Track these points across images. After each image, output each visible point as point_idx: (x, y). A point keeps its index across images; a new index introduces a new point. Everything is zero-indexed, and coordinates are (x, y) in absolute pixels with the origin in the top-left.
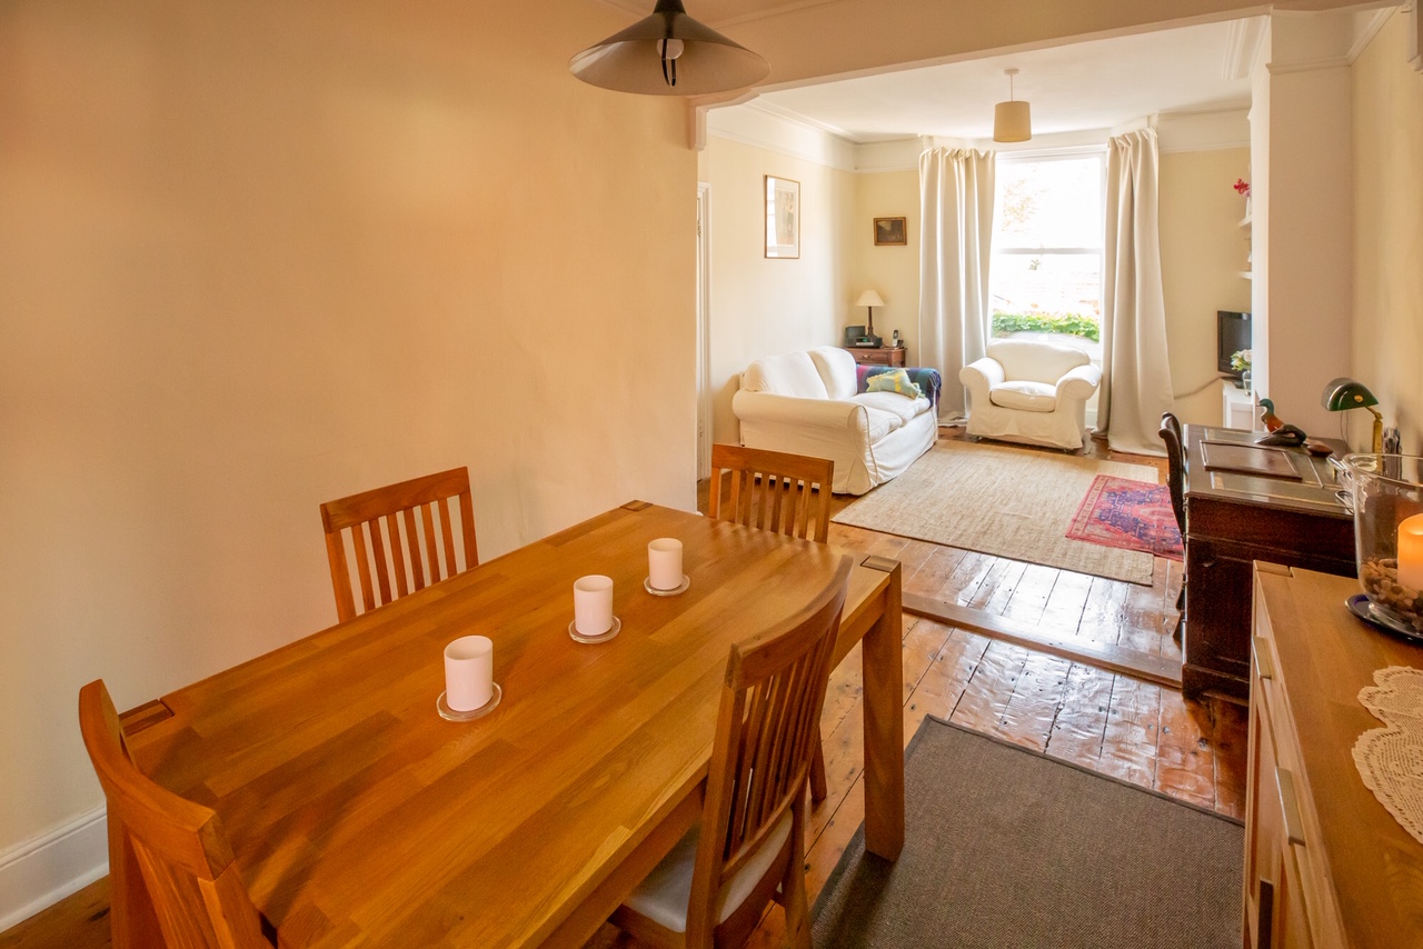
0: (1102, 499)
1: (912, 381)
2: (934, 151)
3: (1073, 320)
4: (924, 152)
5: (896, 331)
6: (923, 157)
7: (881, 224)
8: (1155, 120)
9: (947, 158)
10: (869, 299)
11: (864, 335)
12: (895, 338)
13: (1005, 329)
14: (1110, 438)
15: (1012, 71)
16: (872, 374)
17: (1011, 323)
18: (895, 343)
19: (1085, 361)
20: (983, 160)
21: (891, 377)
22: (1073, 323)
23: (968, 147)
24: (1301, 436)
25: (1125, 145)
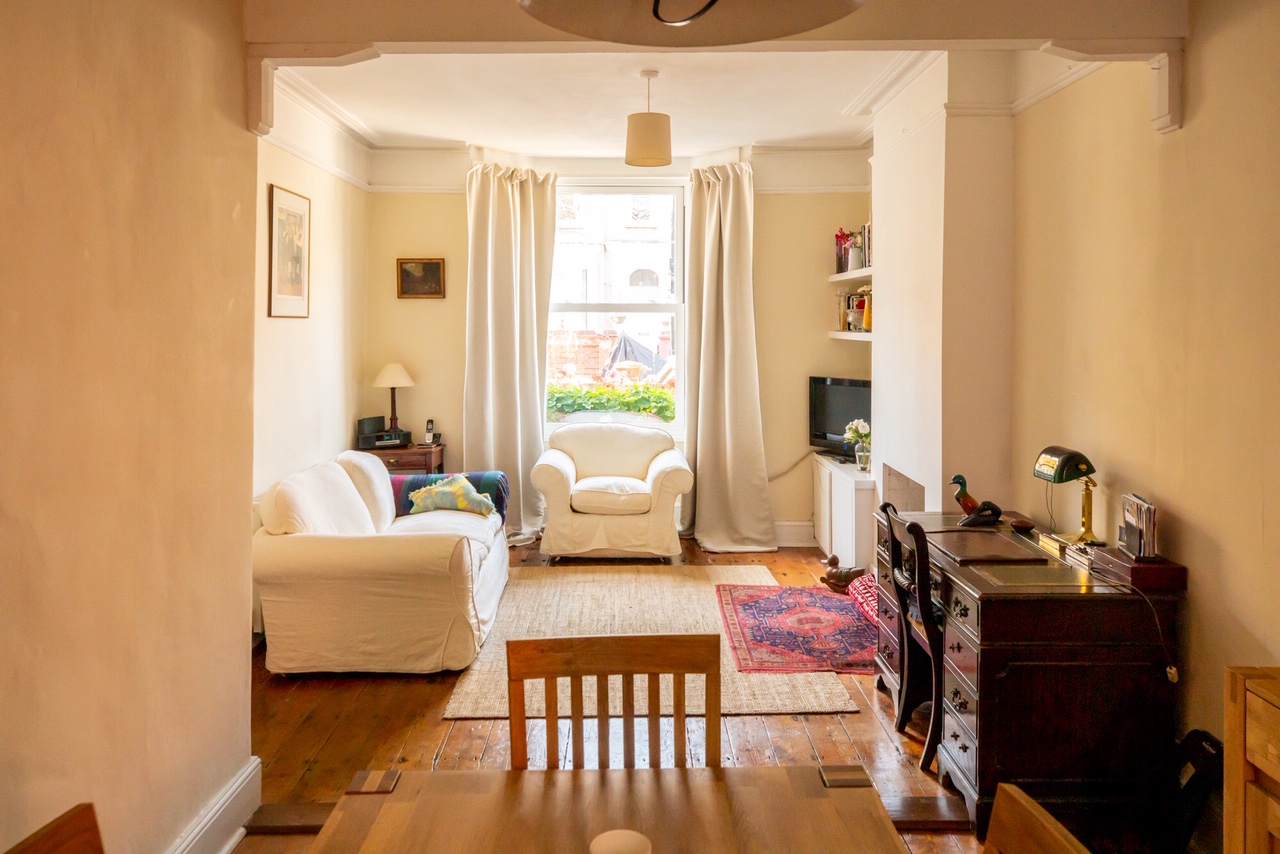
0: (741, 615)
1: (479, 492)
2: (485, 168)
3: (642, 395)
4: (474, 169)
5: (431, 422)
6: (472, 174)
7: (408, 267)
8: (748, 153)
9: (500, 179)
10: (393, 377)
11: (382, 430)
12: (429, 430)
13: (561, 410)
14: (697, 536)
15: (651, 73)
16: (416, 486)
17: (570, 402)
18: (429, 438)
19: (669, 444)
20: (541, 186)
21: (447, 489)
22: (643, 398)
23: (524, 166)
24: (997, 512)
25: (712, 179)
